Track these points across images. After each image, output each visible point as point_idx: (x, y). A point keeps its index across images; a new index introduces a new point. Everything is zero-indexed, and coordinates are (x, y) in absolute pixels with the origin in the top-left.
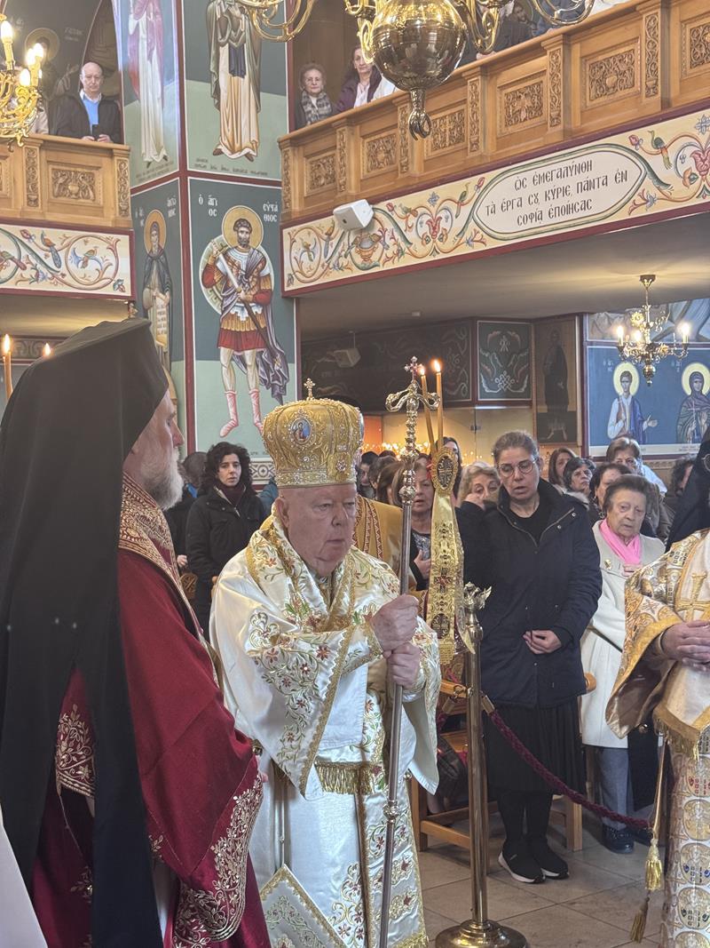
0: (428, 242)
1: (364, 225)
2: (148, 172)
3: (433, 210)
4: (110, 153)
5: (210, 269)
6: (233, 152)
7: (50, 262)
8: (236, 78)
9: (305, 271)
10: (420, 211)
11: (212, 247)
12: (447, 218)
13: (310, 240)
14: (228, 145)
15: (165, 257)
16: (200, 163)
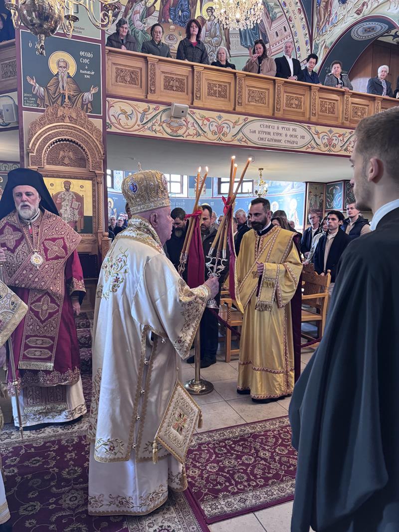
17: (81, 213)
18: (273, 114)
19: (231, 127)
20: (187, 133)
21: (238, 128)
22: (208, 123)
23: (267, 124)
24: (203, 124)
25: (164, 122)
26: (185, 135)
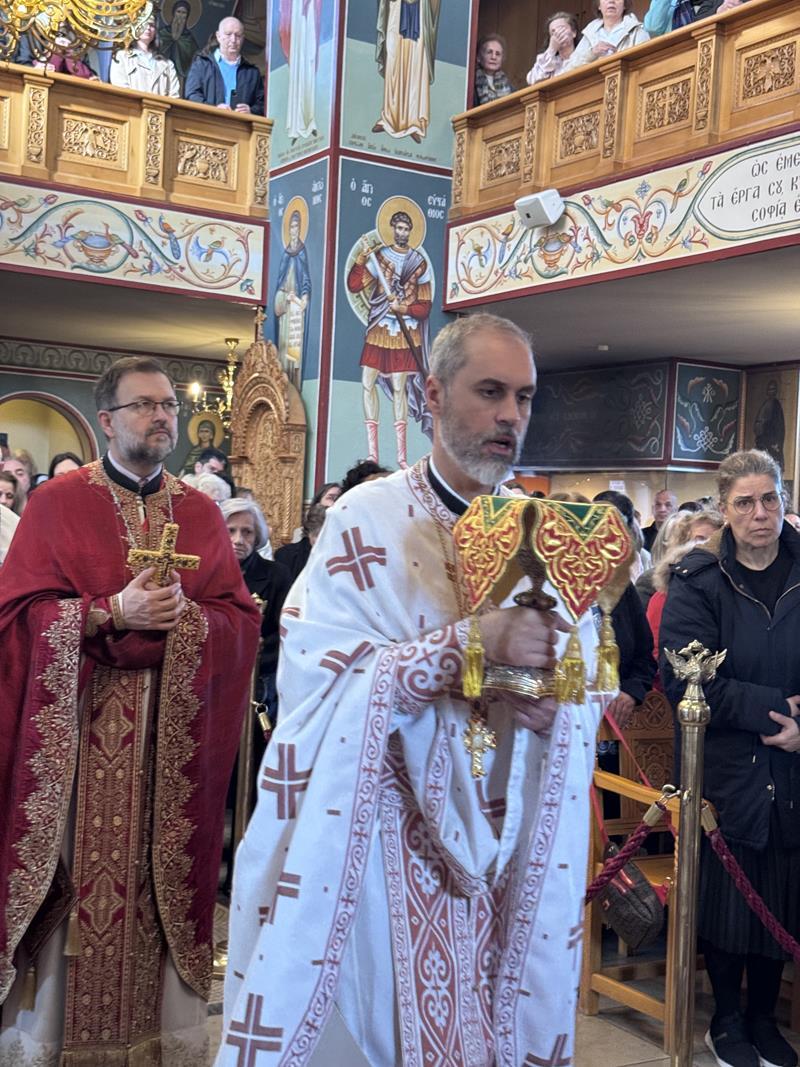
0: (632, 243)
1: (553, 220)
2: (293, 150)
3: (642, 202)
4: (248, 125)
5: (358, 270)
6: (397, 129)
7: (167, 251)
8: (407, 40)
9: (473, 279)
10: (624, 204)
11: (363, 243)
12: (659, 213)
13: (482, 242)
14: (391, 121)
15: (305, 252)
16: (354, 140)
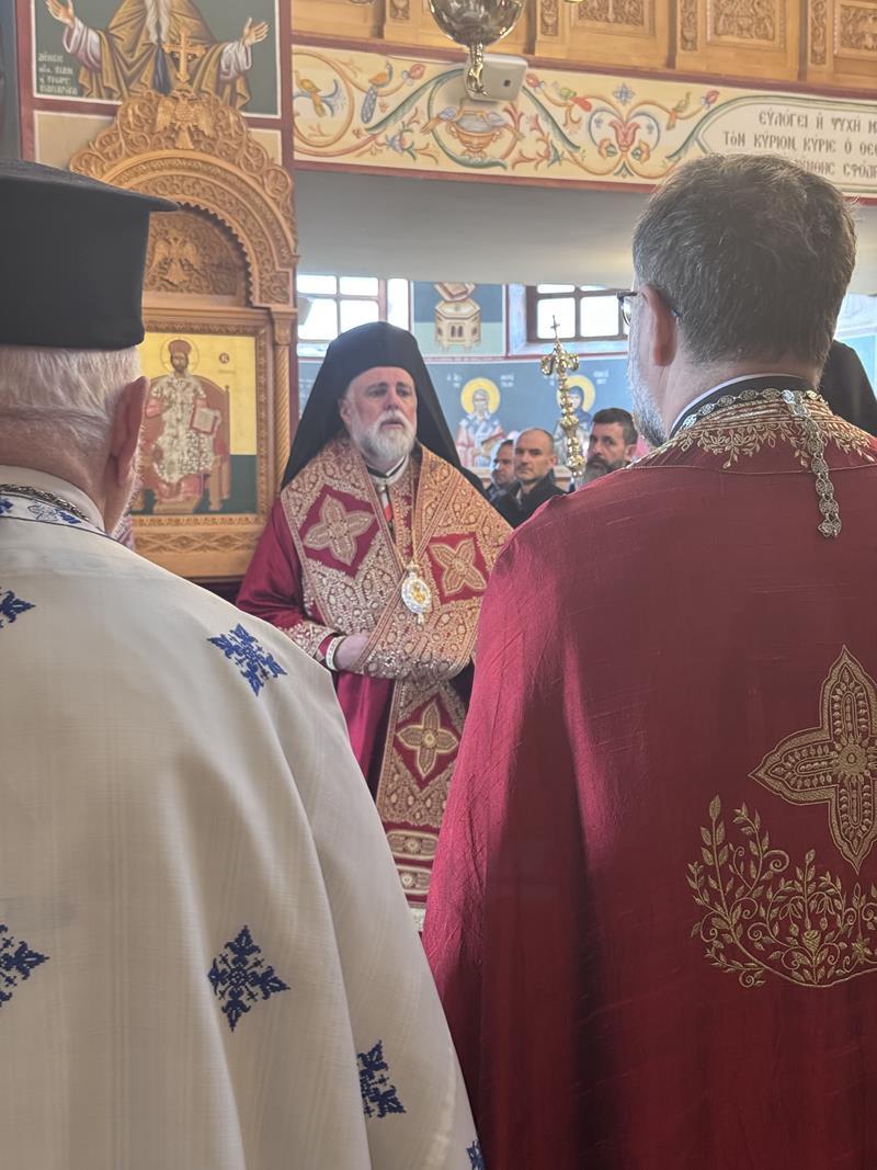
17: (221, 446)
18: (802, 74)
19: (663, 127)
20: (514, 155)
21: (683, 128)
22: (585, 116)
23: (783, 109)
24: (569, 120)
25: (439, 119)
26: (508, 161)
